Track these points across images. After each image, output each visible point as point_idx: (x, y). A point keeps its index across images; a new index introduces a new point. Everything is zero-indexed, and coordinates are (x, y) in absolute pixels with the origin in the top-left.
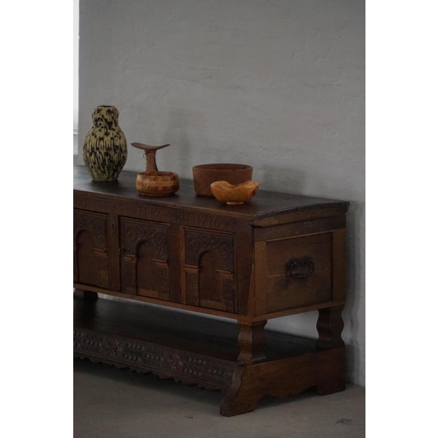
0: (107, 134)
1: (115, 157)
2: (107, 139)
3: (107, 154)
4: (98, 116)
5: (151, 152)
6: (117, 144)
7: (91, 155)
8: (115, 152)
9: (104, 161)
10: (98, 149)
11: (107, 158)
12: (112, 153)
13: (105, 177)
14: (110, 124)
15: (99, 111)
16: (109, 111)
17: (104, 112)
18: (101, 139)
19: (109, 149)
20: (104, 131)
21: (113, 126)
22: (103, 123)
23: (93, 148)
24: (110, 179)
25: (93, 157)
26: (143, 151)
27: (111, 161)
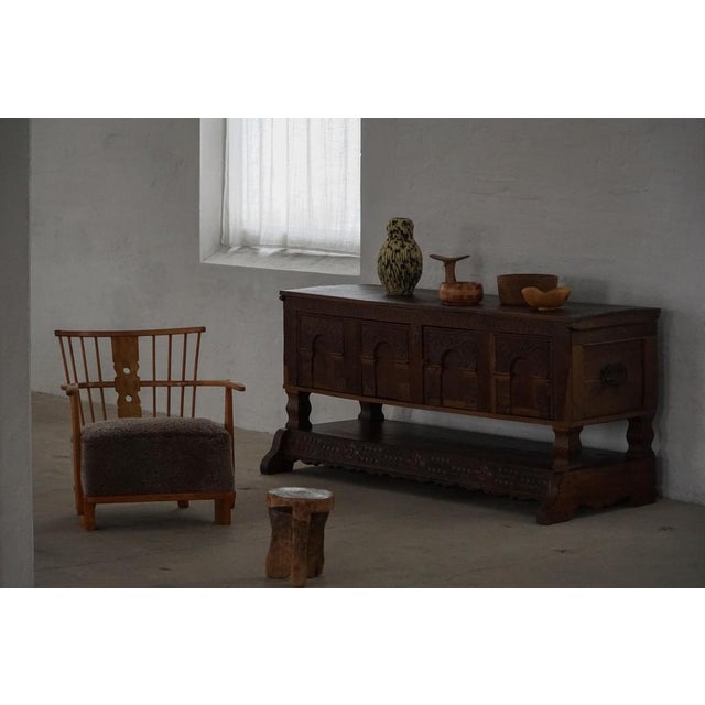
0: (403, 246)
1: (412, 270)
2: (403, 251)
3: (403, 267)
4: (394, 228)
5: (450, 264)
6: (414, 256)
7: (386, 267)
8: (412, 265)
9: (401, 273)
10: (394, 261)
11: (403, 271)
12: (408, 265)
13: (401, 291)
14: (406, 236)
15: (394, 223)
16: (404, 223)
17: (399, 224)
18: (397, 251)
19: (405, 262)
20: (399, 243)
21: (409, 239)
22: (399, 235)
23: (388, 261)
24: (406, 293)
25: (388, 270)
26: (442, 263)
27: (407, 273)
